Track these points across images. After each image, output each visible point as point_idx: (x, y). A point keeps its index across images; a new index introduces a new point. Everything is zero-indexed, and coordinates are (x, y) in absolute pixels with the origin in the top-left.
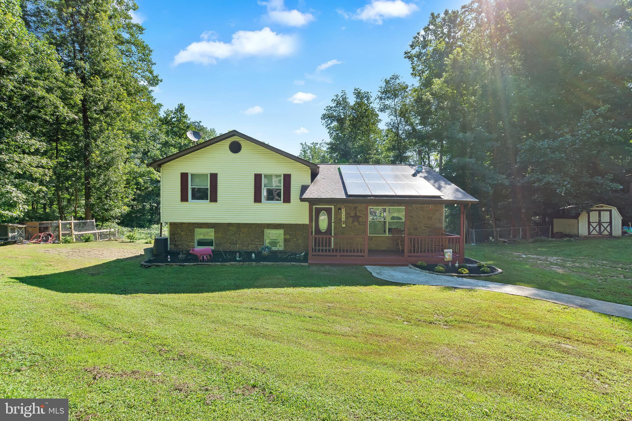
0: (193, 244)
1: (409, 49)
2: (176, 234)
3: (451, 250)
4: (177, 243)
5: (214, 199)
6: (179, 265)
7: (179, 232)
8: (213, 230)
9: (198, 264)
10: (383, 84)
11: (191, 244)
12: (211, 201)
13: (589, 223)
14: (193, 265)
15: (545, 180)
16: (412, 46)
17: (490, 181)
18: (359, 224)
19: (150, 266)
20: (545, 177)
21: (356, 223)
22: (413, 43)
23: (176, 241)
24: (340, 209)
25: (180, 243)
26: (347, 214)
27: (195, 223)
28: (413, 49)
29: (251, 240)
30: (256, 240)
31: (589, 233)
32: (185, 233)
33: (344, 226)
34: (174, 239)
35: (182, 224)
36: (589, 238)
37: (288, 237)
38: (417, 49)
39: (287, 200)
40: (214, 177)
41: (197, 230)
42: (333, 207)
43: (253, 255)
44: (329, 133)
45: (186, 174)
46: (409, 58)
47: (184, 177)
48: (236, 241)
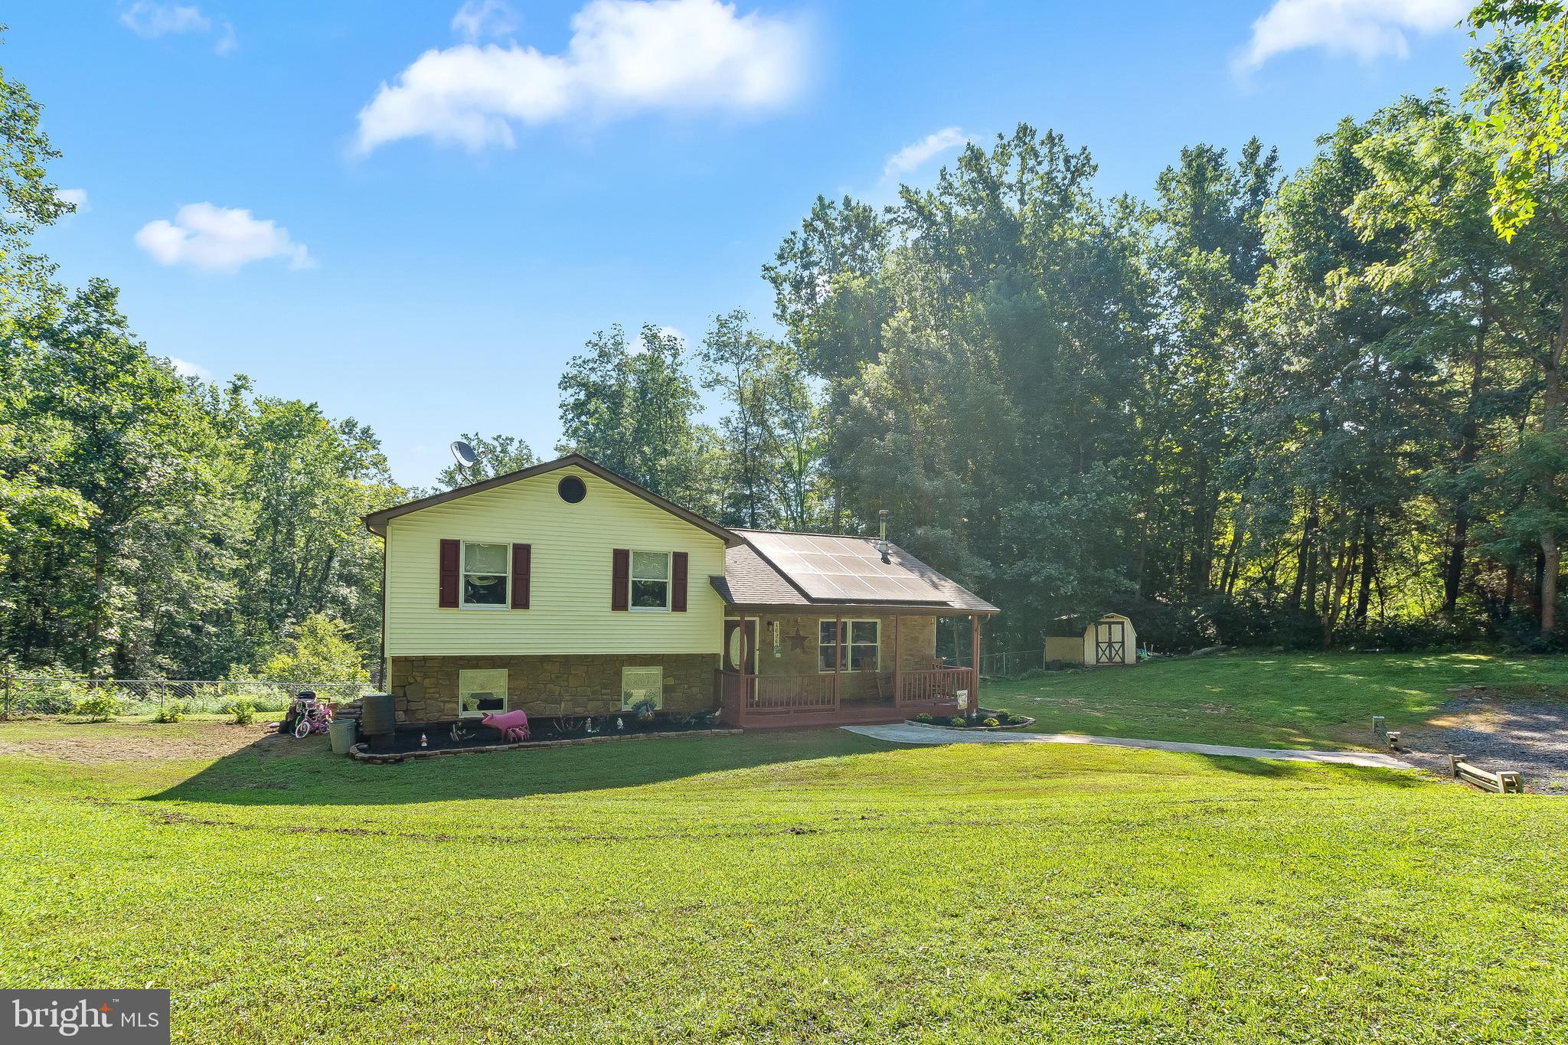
0: (453, 705)
1: (774, 262)
2: (410, 684)
3: (966, 692)
4: (413, 706)
5: (521, 601)
6: (476, 752)
7: (418, 679)
8: (505, 672)
9: (520, 747)
10: (715, 327)
11: (448, 706)
12: (516, 605)
13: (1097, 643)
14: (510, 748)
15: (1044, 572)
16: (781, 257)
17: (968, 571)
18: (804, 652)
19: (401, 760)
20: (1044, 567)
21: (798, 651)
22: (782, 250)
23: (408, 701)
24: (770, 624)
25: (422, 705)
26: (782, 632)
27: (461, 658)
28: (782, 265)
29: (594, 692)
30: (604, 691)
31: (1098, 660)
32: (433, 680)
33: (778, 655)
34: (405, 695)
35: (425, 659)
36: (1098, 667)
37: (671, 681)
38: (791, 266)
39: (680, 605)
40: (522, 553)
41: (465, 675)
42: (757, 619)
43: (620, 722)
44: (562, 417)
45: (455, 544)
46: (774, 280)
47: (449, 551)
48: (560, 694)
